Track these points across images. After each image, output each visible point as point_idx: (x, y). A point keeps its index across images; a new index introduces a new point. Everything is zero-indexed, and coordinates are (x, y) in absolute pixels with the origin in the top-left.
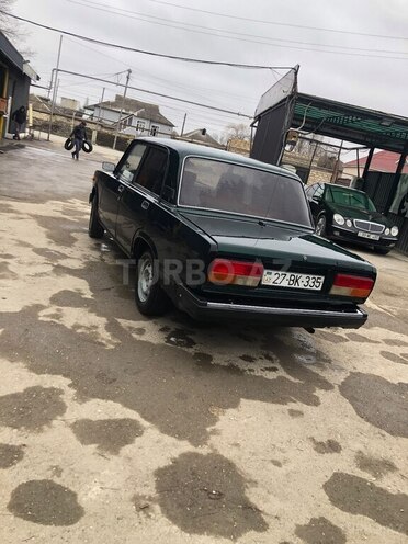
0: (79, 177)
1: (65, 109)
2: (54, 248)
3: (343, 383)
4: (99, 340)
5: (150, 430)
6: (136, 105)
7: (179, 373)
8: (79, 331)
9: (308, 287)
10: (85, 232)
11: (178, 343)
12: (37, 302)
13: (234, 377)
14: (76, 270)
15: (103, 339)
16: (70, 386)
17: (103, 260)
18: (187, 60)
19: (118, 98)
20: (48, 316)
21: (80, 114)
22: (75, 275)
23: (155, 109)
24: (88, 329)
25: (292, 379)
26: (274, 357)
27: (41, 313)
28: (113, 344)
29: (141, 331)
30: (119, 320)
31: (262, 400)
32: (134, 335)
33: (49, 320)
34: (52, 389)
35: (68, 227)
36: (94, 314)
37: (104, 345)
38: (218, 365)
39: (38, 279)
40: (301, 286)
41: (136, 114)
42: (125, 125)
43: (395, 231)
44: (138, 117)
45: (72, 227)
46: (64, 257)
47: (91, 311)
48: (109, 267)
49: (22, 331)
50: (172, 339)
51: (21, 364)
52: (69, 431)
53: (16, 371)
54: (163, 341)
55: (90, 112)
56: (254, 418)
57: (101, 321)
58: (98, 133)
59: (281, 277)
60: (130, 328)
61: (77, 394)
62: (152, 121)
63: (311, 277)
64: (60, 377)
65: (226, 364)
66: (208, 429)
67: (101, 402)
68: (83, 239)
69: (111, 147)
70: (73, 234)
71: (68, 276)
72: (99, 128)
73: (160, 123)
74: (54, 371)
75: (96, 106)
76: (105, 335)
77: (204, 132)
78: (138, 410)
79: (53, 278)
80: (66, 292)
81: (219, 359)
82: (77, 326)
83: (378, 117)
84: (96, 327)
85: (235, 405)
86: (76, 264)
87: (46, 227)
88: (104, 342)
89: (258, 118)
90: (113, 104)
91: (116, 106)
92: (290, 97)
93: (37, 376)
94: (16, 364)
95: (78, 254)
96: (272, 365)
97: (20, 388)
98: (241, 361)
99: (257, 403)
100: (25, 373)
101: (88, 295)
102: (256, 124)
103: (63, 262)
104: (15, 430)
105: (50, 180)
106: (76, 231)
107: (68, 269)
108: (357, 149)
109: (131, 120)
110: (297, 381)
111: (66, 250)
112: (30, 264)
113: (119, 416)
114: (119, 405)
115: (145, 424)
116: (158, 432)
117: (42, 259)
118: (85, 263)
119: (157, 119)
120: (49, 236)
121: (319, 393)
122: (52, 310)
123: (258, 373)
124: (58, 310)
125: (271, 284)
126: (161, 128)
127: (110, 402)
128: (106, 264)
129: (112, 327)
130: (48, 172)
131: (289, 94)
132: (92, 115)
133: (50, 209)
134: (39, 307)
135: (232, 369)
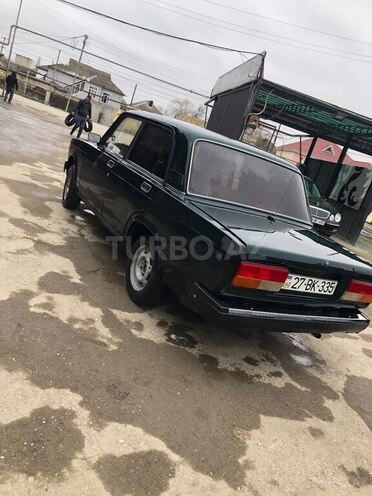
0: (40, 139)
1: (19, 67)
2: (31, 219)
3: (344, 389)
4: (99, 339)
5: (181, 467)
6: (90, 71)
7: (191, 382)
8: (77, 326)
9: (322, 292)
10: (58, 201)
11: (179, 343)
12: (24, 287)
13: (245, 387)
14: (58, 247)
15: (103, 337)
16: (81, 404)
17: (82, 236)
18: (159, 33)
19: (72, 62)
20: (39, 306)
21: (34, 73)
22: (58, 253)
23: (107, 77)
24: (84, 323)
25: (299, 387)
26: (274, 358)
27: (32, 302)
28: (115, 343)
29: (139, 326)
30: (115, 312)
31: (280, 416)
32: (134, 332)
33: (41, 311)
34: (63, 411)
35: (40, 194)
36: (86, 303)
37: (105, 345)
38: (225, 370)
39: (21, 258)
40: (317, 291)
41: (89, 80)
42: (77, 89)
43: (338, 218)
44: (90, 82)
45: (44, 195)
46: (43, 230)
47: (83, 300)
48: (89, 245)
49: (14, 326)
50: (173, 336)
51: (21, 374)
52: (93, 476)
53: (17, 385)
54: (163, 340)
55: (44, 73)
56: (279, 442)
57: (96, 313)
58: (51, 94)
59: (300, 282)
60: (128, 322)
61: (92, 416)
62: (104, 88)
63: (327, 282)
64: (67, 391)
65: (233, 369)
66: (240, 461)
67: (120, 426)
68: (58, 210)
69: (64, 109)
70: (47, 203)
71: (50, 254)
72: (53, 90)
73: (111, 91)
74: (60, 384)
75: (49, 67)
76: (104, 332)
77: (151, 103)
78: (161, 437)
79: (35, 256)
80: (52, 275)
81: (225, 363)
82: (73, 320)
83: (333, 110)
84: (92, 321)
85: (256, 425)
86: (57, 240)
87: (18, 193)
88: (105, 341)
89: (215, 98)
90: (66, 67)
91: (70, 70)
92: (255, 82)
93: (42, 391)
94: (15, 375)
95: (56, 227)
96: (276, 369)
97: (25, 412)
98: (246, 364)
99: (276, 420)
100: (29, 388)
101: (76, 279)
102: (212, 104)
103: (44, 237)
104: (31, 479)
105: (13, 140)
106: (49, 200)
107: (50, 245)
108: (301, 136)
109: (83, 84)
110: (304, 389)
111: (43, 223)
112: (10, 238)
113: (144, 448)
114: (139, 431)
115: (175, 457)
116: (190, 469)
117: (20, 232)
118: (65, 239)
119: (109, 87)
120: (24, 205)
121: (328, 403)
122: (42, 298)
123: (266, 380)
124: (49, 298)
125: (290, 288)
126: (111, 95)
127: (130, 427)
128: (86, 241)
129: (109, 320)
130: (9, 131)
131: (254, 79)
132: (45, 76)
133: (18, 172)
134: (28, 294)
135: (239, 375)
